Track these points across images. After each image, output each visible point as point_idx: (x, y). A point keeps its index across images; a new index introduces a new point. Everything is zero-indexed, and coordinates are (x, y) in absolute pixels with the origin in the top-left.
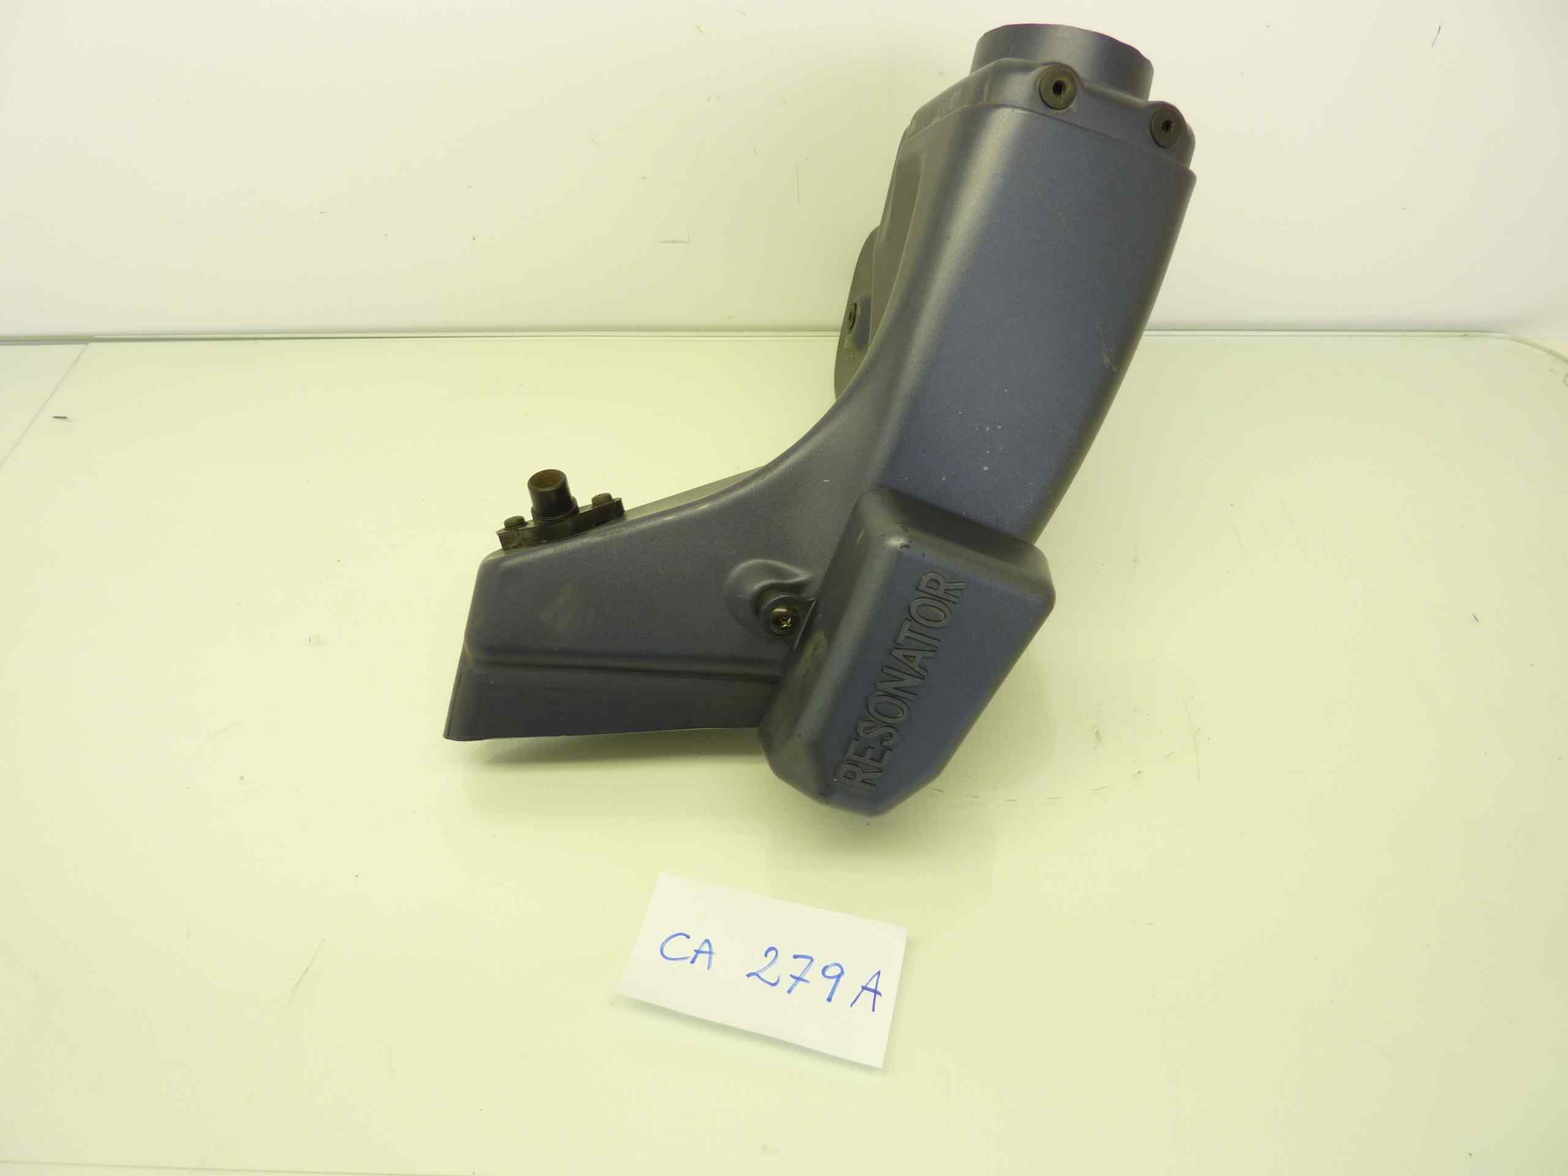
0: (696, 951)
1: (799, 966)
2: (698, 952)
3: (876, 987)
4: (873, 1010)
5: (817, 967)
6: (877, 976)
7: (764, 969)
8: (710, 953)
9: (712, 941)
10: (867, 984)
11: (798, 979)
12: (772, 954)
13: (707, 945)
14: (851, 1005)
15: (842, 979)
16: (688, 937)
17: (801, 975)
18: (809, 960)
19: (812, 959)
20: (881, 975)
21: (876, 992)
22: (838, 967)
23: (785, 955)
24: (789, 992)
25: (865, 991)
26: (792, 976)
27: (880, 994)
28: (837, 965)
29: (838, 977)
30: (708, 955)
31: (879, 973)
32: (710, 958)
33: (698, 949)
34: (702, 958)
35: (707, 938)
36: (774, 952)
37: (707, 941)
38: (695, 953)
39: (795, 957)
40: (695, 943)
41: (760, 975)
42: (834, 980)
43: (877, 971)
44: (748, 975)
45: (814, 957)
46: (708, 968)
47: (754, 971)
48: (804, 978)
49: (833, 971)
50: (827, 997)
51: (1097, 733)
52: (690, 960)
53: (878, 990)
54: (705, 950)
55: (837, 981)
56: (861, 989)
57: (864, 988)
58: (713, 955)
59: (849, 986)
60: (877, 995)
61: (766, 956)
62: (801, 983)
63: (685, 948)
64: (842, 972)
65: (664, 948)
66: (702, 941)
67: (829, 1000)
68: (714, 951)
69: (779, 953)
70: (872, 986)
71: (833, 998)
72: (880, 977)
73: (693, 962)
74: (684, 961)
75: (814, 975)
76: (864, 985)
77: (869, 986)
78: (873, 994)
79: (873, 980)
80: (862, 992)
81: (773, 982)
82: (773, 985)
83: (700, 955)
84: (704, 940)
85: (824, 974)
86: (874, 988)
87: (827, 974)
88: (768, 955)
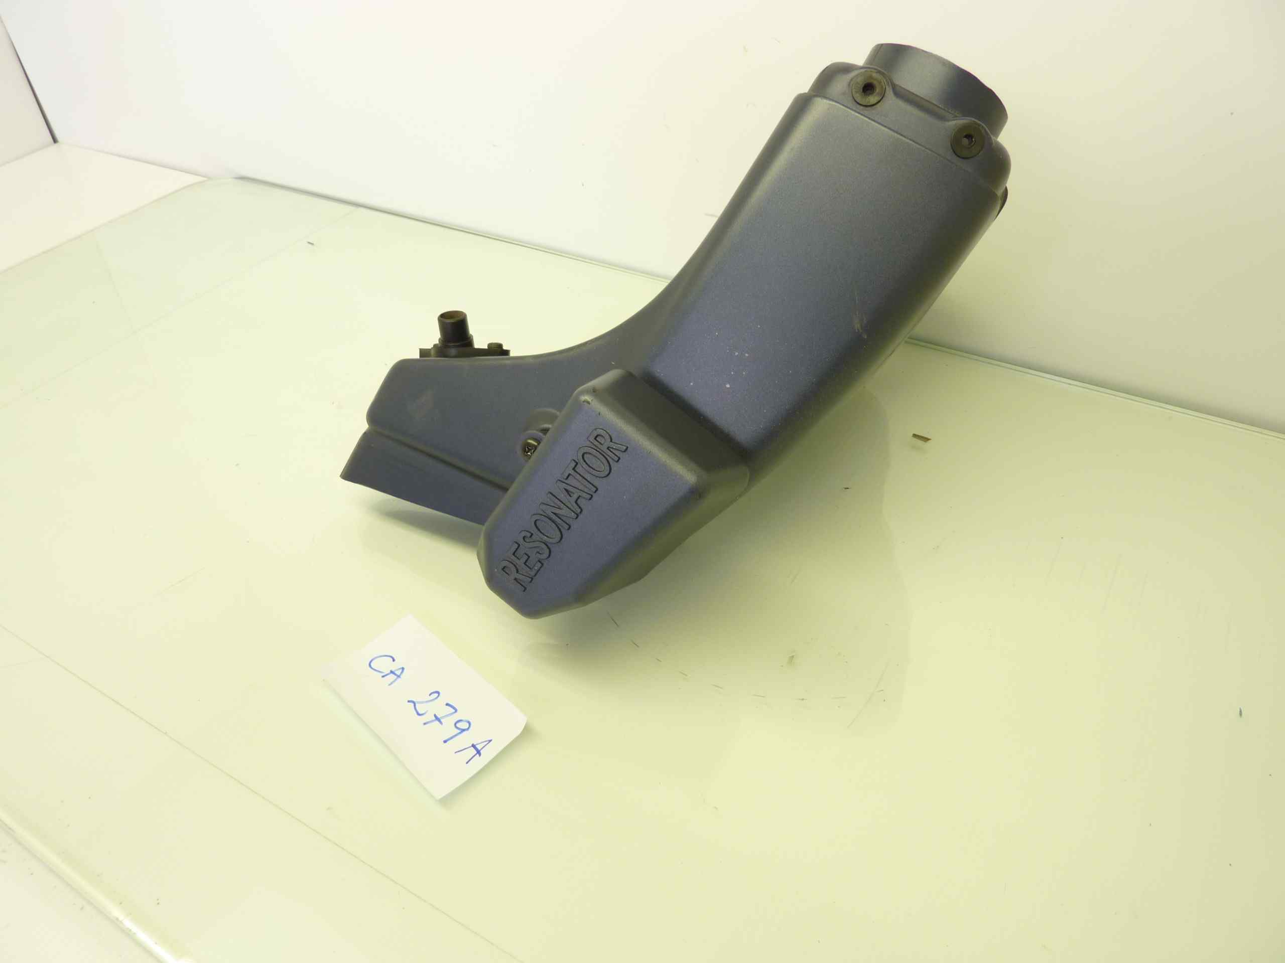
1: (443, 711)
2: (392, 672)
3: (481, 749)
4: (467, 763)
5: (456, 717)
6: (487, 742)
7: (422, 702)
8: (399, 676)
9: (405, 670)
10: (477, 744)
11: (437, 719)
12: (436, 695)
13: (401, 671)
14: (456, 752)
15: (465, 733)
16: (394, 660)
17: (441, 717)
18: (454, 711)
19: (456, 711)
21: (479, 752)
22: (468, 724)
23: (442, 700)
24: (425, 724)
25: (472, 748)
26: (435, 715)
27: (480, 755)
28: (469, 723)
29: (463, 730)
30: (396, 677)
31: (490, 741)
32: (396, 680)
33: (393, 670)
34: (392, 677)
35: (404, 666)
36: (437, 695)
37: (403, 669)
38: (389, 672)
39: (447, 704)
40: (394, 666)
41: (417, 705)
42: (459, 731)
43: (490, 739)
44: (409, 701)
45: (458, 710)
46: (389, 685)
47: (414, 701)
48: (442, 720)
49: (465, 726)
50: (445, 739)
52: (383, 674)
53: (481, 751)
54: (397, 673)
55: (460, 733)
56: (471, 745)
57: (473, 746)
58: (399, 680)
59: (465, 740)
60: (478, 755)
61: (430, 695)
62: (437, 722)
63: (385, 665)
64: (468, 729)
65: (375, 660)
66: (400, 667)
67: (445, 742)
68: (401, 676)
69: (439, 698)
70: (479, 747)
71: (448, 742)
72: (489, 744)
73: (383, 677)
74: (378, 673)
75: (449, 722)
76: (475, 744)
77: (477, 746)
78: (476, 752)
79: (482, 744)
80: (470, 747)
81: (420, 712)
82: (418, 714)
83: (392, 675)
84: (402, 667)
85: (455, 724)
86: (479, 749)
87: (458, 725)
88: (432, 695)
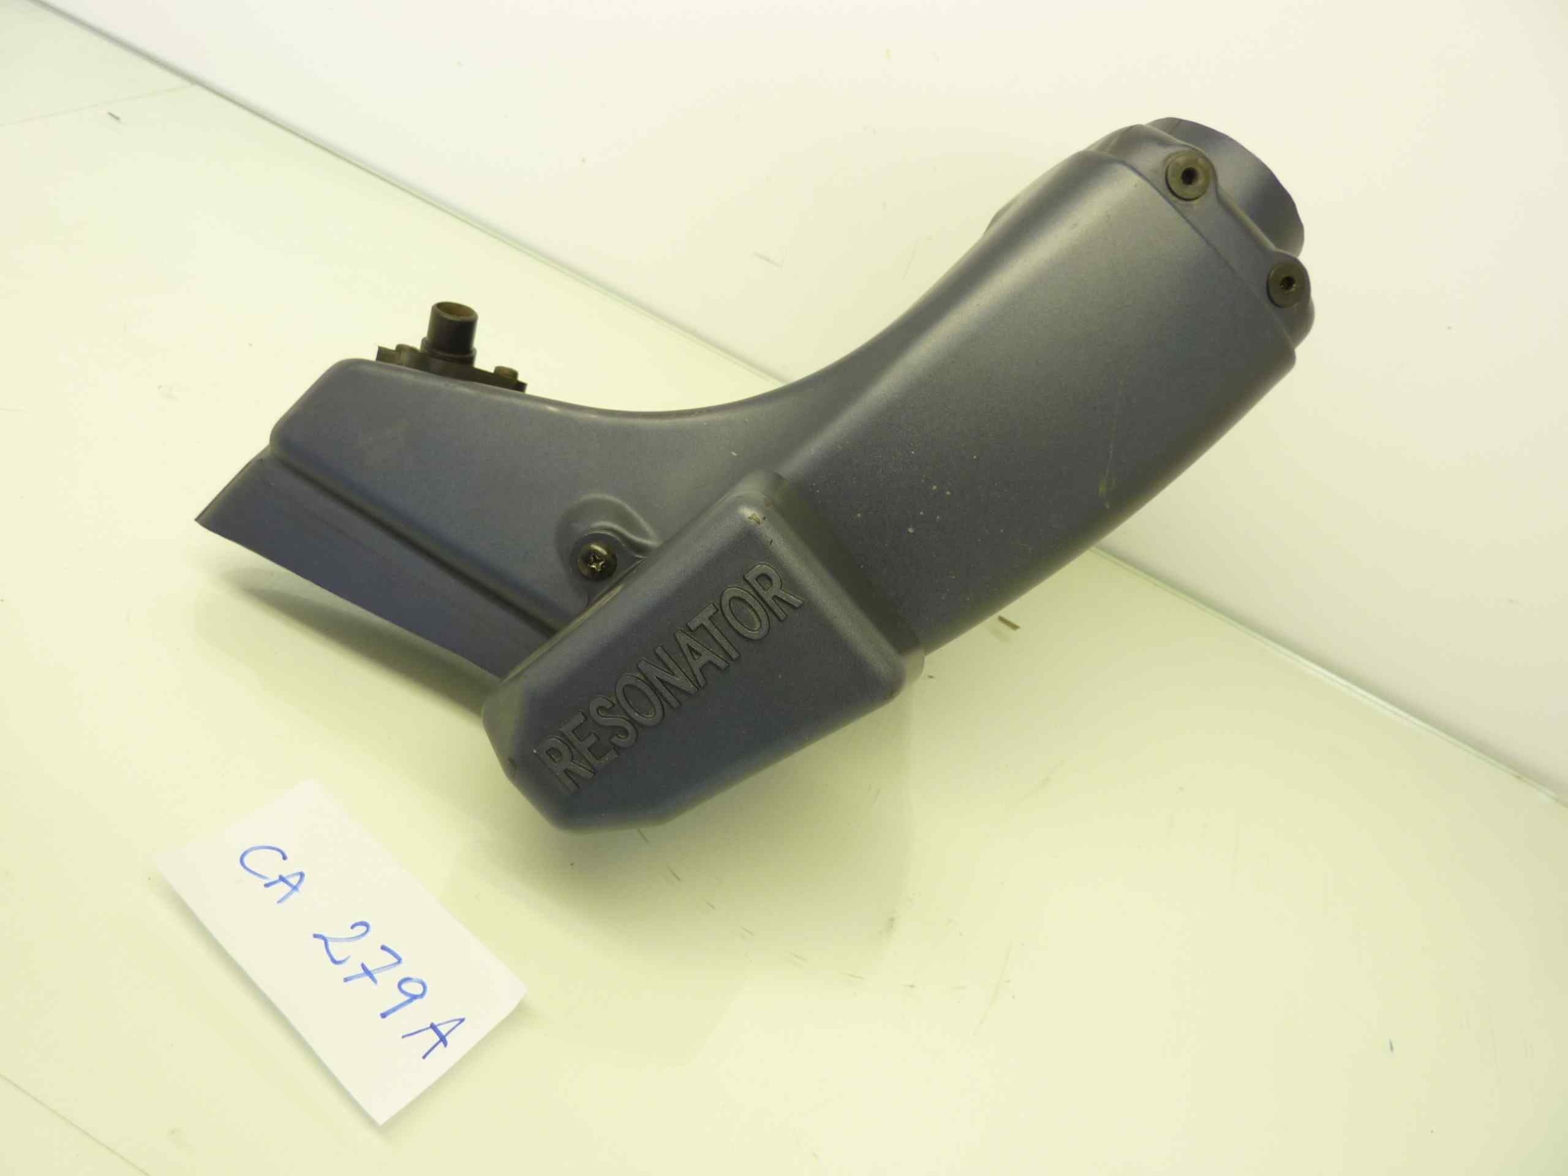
0: (280, 876)
1: (377, 960)
2: (282, 879)
3: (447, 1034)
4: (424, 1057)
5: (400, 972)
6: (458, 1022)
7: (339, 940)
8: (295, 888)
9: (305, 878)
10: (439, 1025)
11: (367, 972)
12: (363, 929)
13: (298, 878)
14: (403, 1037)
15: (416, 1002)
16: (285, 858)
17: (374, 970)
18: (396, 961)
19: (399, 961)
20: (463, 1024)
21: (443, 1039)
22: (421, 987)
23: (375, 938)
24: (346, 980)
25: (431, 1030)
26: (363, 966)
27: (445, 1044)
28: (425, 987)
29: (414, 997)
30: (290, 889)
31: (462, 1020)
32: (289, 894)
33: (284, 876)
34: (283, 888)
35: (304, 871)
36: (364, 929)
37: (302, 875)
38: (277, 878)
39: (383, 948)
40: (287, 869)
41: (330, 944)
42: (407, 998)
43: (462, 1017)
44: (315, 936)
45: (404, 960)
46: (279, 902)
47: (325, 936)
48: (375, 976)
49: (414, 988)
50: (383, 1010)
51: (892, 920)
52: (267, 882)
53: (447, 1038)
54: (293, 883)
55: (409, 1002)
56: (429, 1026)
57: (433, 1027)
58: (295, 894)
59: (418, 1015)
60: (442, 1043)
61: (352, 927)
62: (367, 978)
63: (273, 866)
64: (422, 995)
65: (249, 854)
66: (296, 871)
67: (384, 1015)
68: (299, 889)
69: (369, 934)
70: (443, 1030)
71: (389, 1017)
72: (460, 1026)
73: (267, 885)
74: (259, 879)
75: (388, 980)
76: (436, 1023)
77: (440, 1028)
78: (438, 1039)
79: (449, 1024)
80: (427, 1029)
81: (338, 959)
82: (334, 962)
83: (282, 883)
84: (299, 871)
85: (400, 984)
86: (444, 1033)
87: (404, 987)
88: (355, 928)
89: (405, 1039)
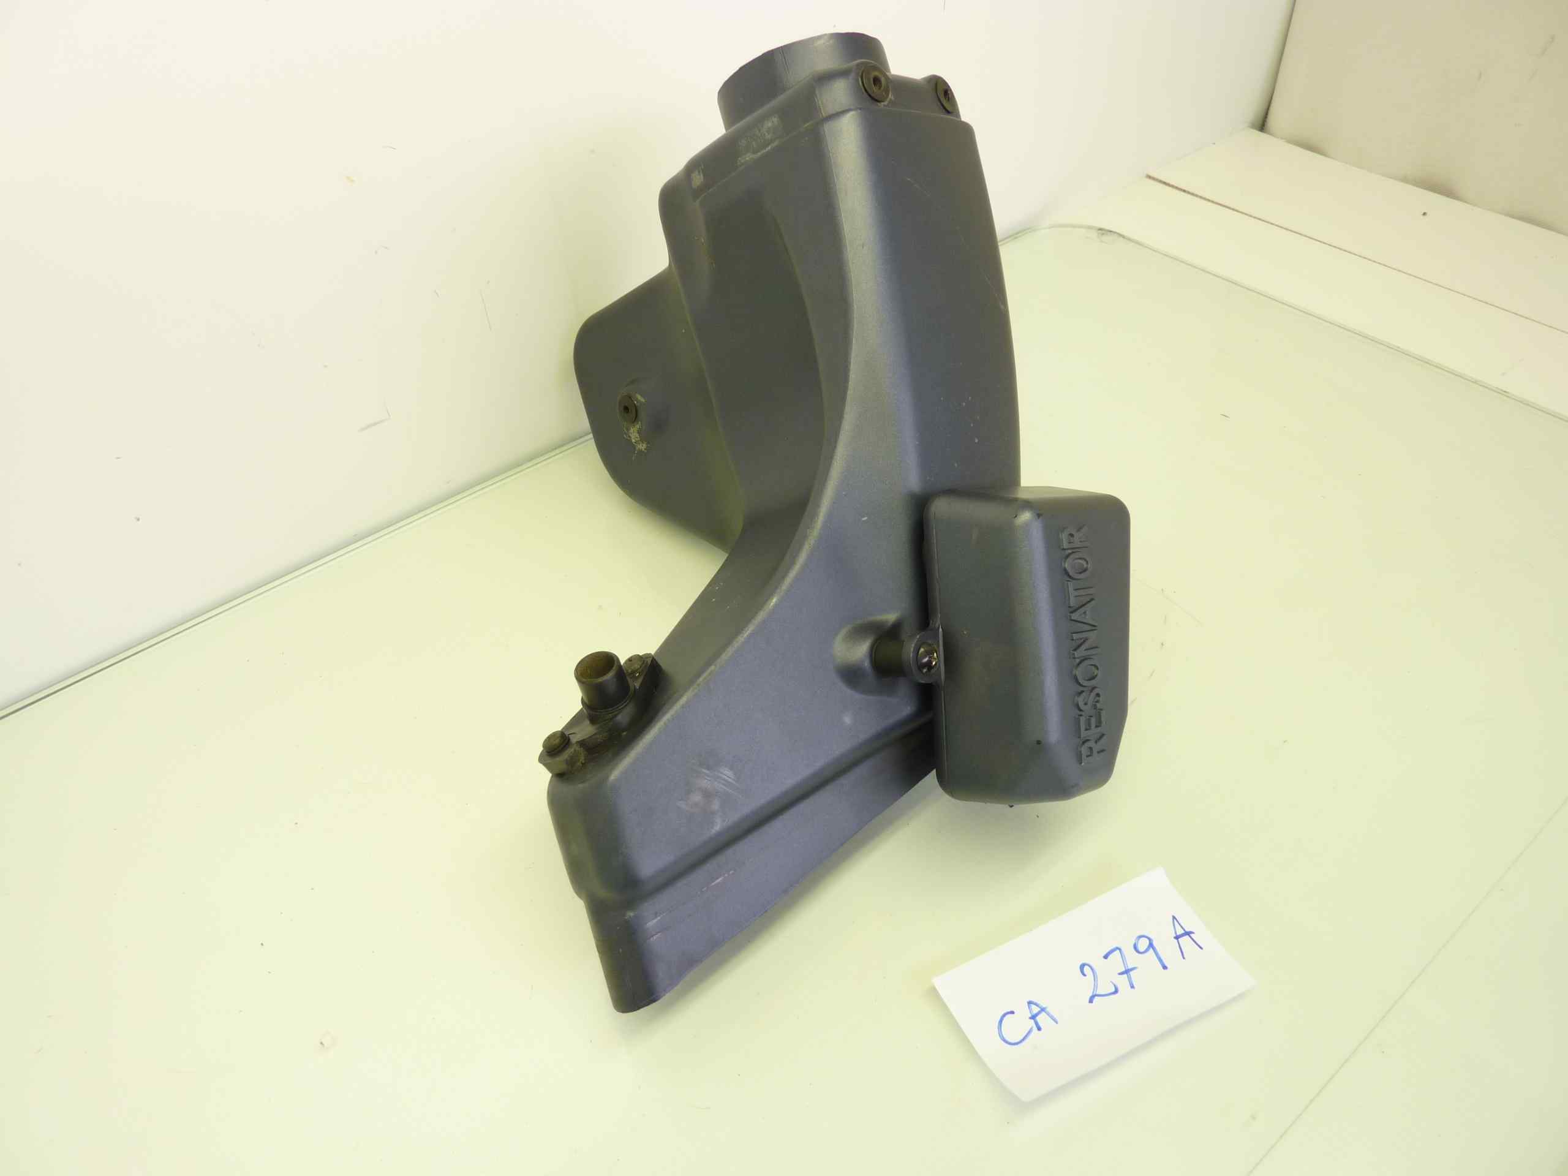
0: (1030, 1018)
1: (1116, 962)
2: (1033, 1017)
3: (1184, 930)
4: (1201, 948)
5: (1129, 951)
6: (1175, 921)
7: (1096, 986)
8: (1043, 1010)
9: (1035, 1000)
10: (1176, 933)
11: (1127, 972)
12: (1087, 969)
13: (1033, 1006)
14: (1184, 958)
15: (1155, 944)
16: (1012, 1013)
17: (1125, 967)
20: (1176, 917)
21: (1188, 934)
22: (1142, 939)
23: (1098, 963)
24: (1132, 986)
25: (1179, 939)
26: (1121, 974)
27: (1192, 932)
28: (1140, 937)
29: (1151, 945)
30: (1043, 1013)
31: (1174, 918)
32: (1048, 1014)
33: (1030, 1016)
34: (1043, 1019)
35: (1028, 1001)
36: (1086, 967)
37: (1030, 1003)
38: (1032, 1020)
39: (1106, 957)
40: (1024, 1013)
41: (1098, 993)
42: (1151, 950)
43: (1172, 918)
44: (1091, 1002)
45: (1118, 946)
46: (1057, 1022)
47: (1091, 995)
48: (1130, 967)
49: (1143, 945)
50: (1161, 967)
52: (1035, 1028)
53: (1187, 930)
54: (1037, 1012)
55: (1154, 949)
56: (1176, 940)
57: (1177, 938)
58: (1048, 1010)
59: (1166, 945)
60: (1192, 935)
61: (1085, 975)
62: (1132, 973)
63: (1020, 1023)
64: (1150, 939)
65: (1005, 1036)
66: (1027, 1007)
67: (1165, 967)
68: (1044, 1006)
69: (1092, 965)
70: (1180, 931)
71: (1166, 964)
72: (1179, 920)
73: (1039, 1029)
74: (1031, 1034)
75: (1133, 959)
76: (1175, 935)
77: (1179, 934)
78: (1188, 936)
79: (1176, 927)
80: (1178, 942)
81: (1113, 990)
82: (1116, 991)
83: (1038, 1018)
84: (1027, 1004)
85: (1138, 952)
86: (1183, 932)
87: (1141, 950)
88: (1086, 973)
89: (1185, 956)
